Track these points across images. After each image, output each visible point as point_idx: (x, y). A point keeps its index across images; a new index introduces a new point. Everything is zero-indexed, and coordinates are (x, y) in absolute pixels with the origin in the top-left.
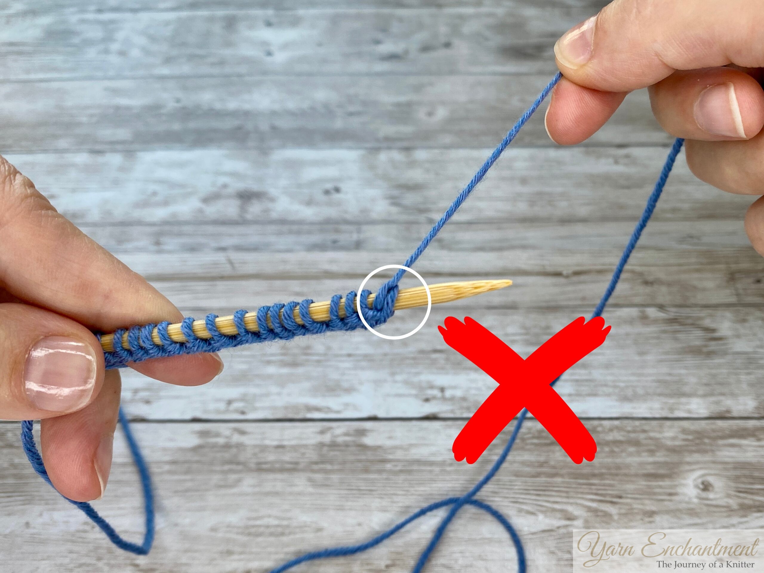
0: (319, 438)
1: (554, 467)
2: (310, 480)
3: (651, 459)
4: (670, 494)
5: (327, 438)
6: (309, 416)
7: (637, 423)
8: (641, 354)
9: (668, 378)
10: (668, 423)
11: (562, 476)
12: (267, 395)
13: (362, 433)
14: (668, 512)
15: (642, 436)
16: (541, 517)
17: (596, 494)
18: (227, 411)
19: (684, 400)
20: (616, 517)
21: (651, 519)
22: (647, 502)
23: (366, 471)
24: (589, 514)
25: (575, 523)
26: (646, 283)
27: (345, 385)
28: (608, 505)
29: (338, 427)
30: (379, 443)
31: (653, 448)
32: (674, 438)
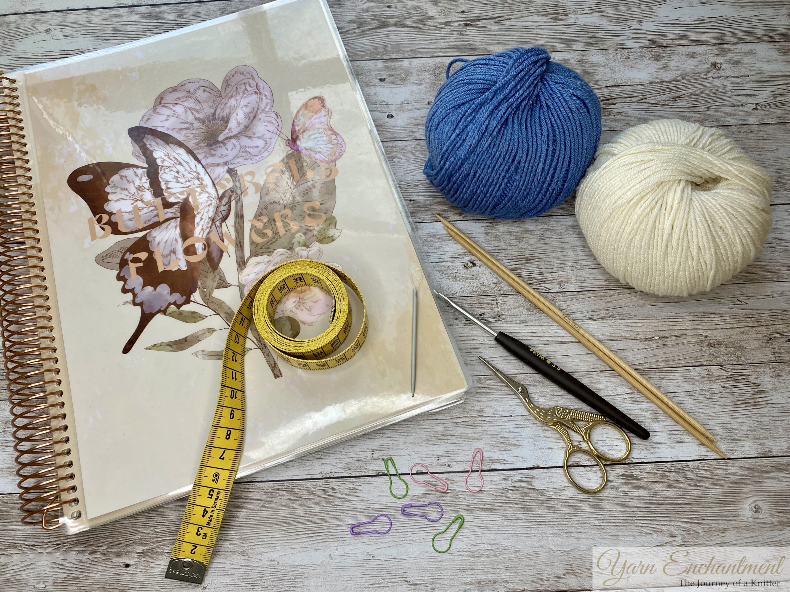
0: (504, 484)
1: (660, 500)
2: (505, 516)
3: (721, 491)
4: (735, 516)
5: (509, 484)
6: (493, 467)
7: (711, 463)
8: (710, 407)
9: (729, 426)
10: (731, 462)
11: (665, 505)
12: (462, 451)
13: (531, 479)
14: (734, 529)
15: (715, 473)
16: (655, 536)
17: (688, 518)
18: (438, 465)
19: (740, 443)
20: (702, 534)
21: (724, 535)
22: (720, 522)
23: (539, 508)
24: (685, 532)
25: (677, 539)
26: (710, 345)
27: (513, 441)
28: (697, 525)
29: (515, 475)
30: (544, 487)
31: (722, 482)
32: (735, 474)
